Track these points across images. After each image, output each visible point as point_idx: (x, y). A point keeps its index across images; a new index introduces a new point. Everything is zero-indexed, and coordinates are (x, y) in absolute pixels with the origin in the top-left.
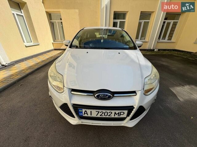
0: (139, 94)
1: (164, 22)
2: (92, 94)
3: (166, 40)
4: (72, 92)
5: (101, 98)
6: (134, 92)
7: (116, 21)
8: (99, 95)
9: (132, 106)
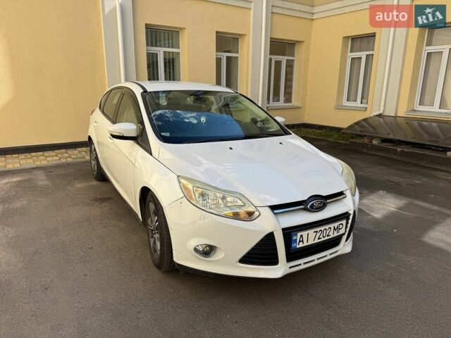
0: (348, 193)
1: (270, 59)
2: (302, 207)
3: (281, 103)
4: (275, 211)
5: (316, 209)
6: (341, 193)
7: (154, 49)
8: (312, 205)
9: (347, 213)
